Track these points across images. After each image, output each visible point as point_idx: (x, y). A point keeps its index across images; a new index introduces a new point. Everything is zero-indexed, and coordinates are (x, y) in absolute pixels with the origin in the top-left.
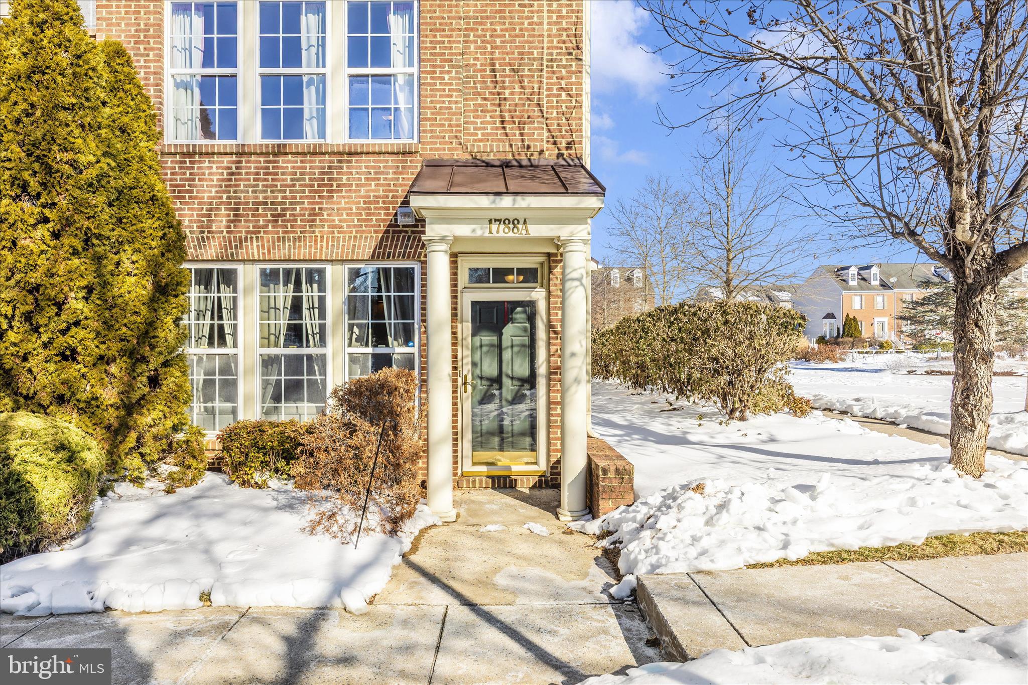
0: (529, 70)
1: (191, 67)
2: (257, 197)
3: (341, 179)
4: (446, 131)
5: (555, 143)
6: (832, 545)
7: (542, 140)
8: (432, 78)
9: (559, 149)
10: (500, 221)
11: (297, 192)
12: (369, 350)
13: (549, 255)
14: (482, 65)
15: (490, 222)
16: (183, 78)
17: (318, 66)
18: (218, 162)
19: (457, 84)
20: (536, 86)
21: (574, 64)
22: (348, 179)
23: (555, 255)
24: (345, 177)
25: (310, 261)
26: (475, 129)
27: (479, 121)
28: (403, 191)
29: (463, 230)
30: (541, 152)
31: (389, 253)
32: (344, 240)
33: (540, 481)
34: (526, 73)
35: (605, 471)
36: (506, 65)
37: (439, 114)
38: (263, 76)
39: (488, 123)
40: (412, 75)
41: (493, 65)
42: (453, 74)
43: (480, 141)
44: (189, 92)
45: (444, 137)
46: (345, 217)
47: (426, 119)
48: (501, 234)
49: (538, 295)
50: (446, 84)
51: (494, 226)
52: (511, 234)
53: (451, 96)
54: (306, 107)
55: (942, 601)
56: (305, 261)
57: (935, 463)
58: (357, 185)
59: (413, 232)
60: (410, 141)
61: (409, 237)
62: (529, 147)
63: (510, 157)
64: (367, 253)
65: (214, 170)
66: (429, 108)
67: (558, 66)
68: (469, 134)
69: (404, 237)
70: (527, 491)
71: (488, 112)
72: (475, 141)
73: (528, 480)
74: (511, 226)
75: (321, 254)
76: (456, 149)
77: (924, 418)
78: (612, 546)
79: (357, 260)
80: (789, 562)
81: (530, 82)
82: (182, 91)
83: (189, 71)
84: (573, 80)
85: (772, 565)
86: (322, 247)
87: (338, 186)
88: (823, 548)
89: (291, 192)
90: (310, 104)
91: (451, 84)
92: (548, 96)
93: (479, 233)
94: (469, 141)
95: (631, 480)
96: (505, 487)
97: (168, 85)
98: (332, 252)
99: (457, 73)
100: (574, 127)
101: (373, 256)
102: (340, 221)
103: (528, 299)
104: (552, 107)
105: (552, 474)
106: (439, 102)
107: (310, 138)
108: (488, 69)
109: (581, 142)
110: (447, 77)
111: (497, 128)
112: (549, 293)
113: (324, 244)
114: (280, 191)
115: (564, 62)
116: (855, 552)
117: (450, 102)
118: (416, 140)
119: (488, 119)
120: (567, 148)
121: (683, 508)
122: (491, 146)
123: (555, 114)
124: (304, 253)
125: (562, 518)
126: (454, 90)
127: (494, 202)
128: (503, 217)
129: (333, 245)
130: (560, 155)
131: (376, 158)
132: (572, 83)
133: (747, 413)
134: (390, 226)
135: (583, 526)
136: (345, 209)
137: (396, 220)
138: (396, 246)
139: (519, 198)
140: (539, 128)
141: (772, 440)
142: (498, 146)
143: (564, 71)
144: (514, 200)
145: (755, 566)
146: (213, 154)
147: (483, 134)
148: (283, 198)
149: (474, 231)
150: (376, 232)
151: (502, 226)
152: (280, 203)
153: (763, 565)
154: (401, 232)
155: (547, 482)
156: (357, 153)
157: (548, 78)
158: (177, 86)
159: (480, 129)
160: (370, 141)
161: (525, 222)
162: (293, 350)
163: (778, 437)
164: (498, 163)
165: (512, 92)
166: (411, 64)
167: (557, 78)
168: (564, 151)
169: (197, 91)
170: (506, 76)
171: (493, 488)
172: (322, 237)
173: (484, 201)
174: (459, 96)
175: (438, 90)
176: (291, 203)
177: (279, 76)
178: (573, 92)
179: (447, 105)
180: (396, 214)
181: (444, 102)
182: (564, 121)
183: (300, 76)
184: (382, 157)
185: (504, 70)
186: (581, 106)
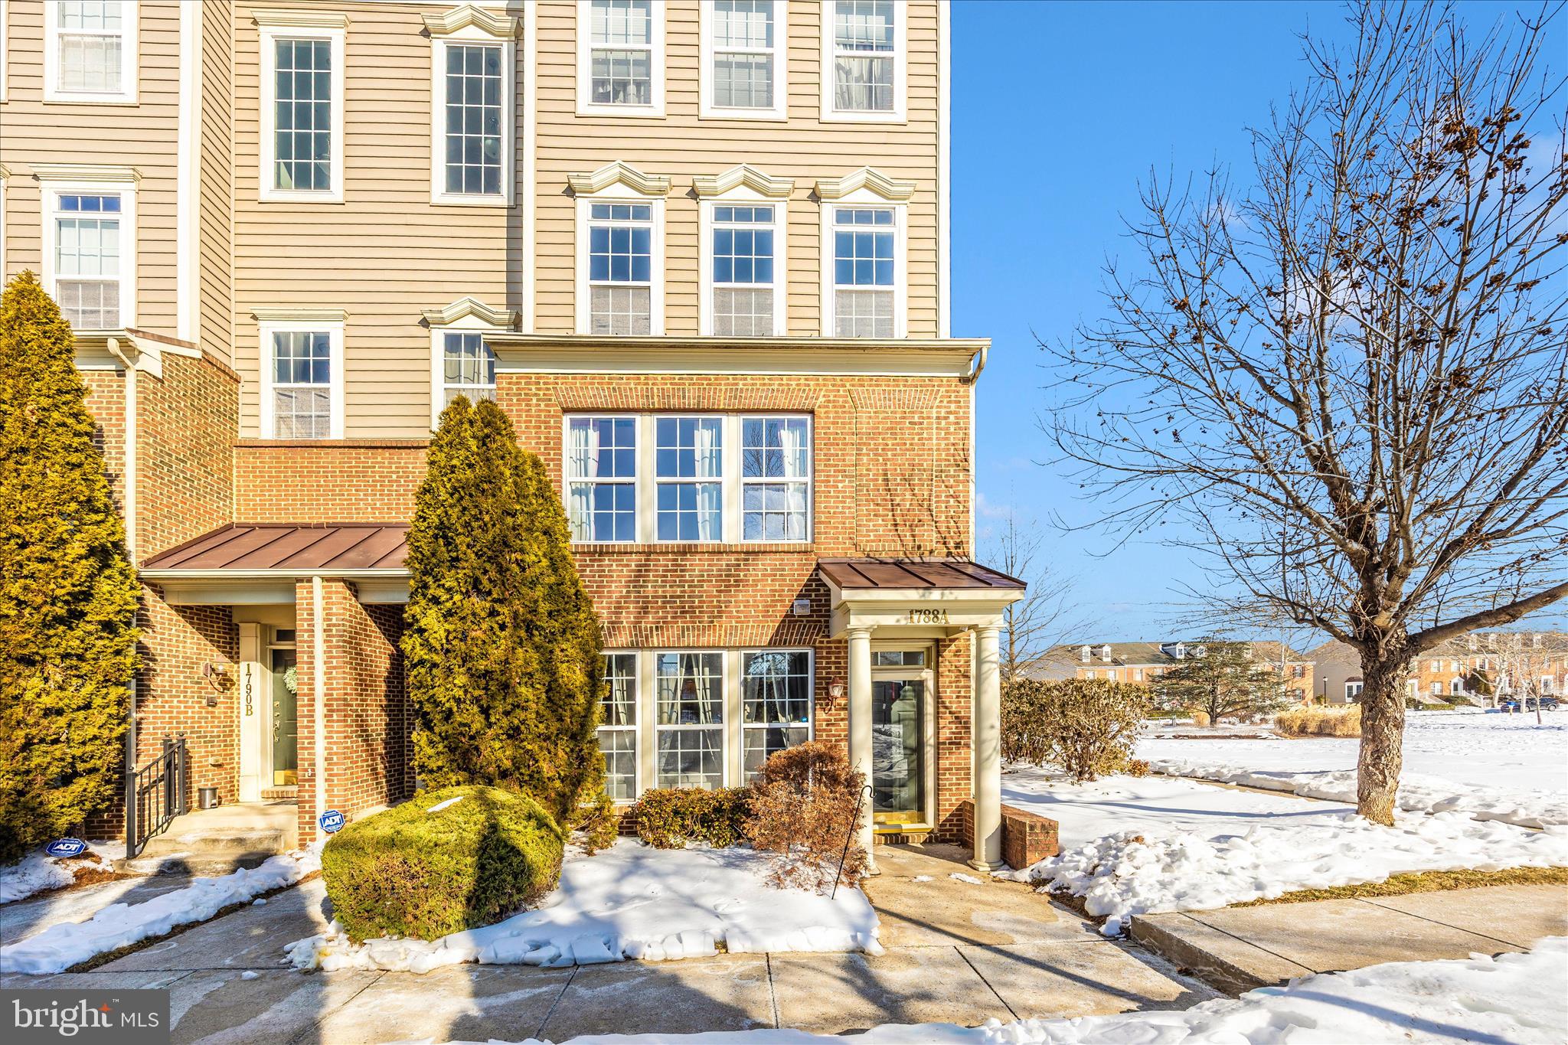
0: (920, 480)
1: (586, 475)
2: (656, 592)
3: (739, 575)
4: (840, 533)
5: (945, 543)
6: (1303, 885)
7: (931, 541)
8: (826, 486)
9: (948, 548)
10: (920, 611)
11: (695, 586)
12: (766, 725)
13: (937, 641)
14: (874, 475)
15: (911, 612)
16: (578, 486)
17: (711, 475)
18: (617, 560)
19: (850, 492)
20: (926, 493)
21: (961, 474)
22: (745, 575)
23: (944, 640)
24: (742, 574)
25: (709, 647)
26: (867, 531)
27: (871, 524)
28: (798, 585)
29: (889, 620)
30: (931, 552)
31: (785, 640)
32: (742, 629)
33: (930, 837)
34: (916, 482)
35: (1032, 828)
36: (897, 475)
37: (832, 518)
38: (659, 484)
39: (880, 525)
40: (806, 484)
41: (886, 475)
42: (847, 483)
43: (873, 541)
44: (584, 498)
45: (838, 538)
46: (742, 608)
47: (821, 523)
48: (922, 623)
49: (928, 675)
50: (839, 492)
51: (916, 617)
52: (931, 623)
53: (845, 502)
54: (699, 511)
55: (1454, 931)
56: (703, 647)
57: (1342, 814)
58: (754, 580)
59: (808, 621)
60: (804, 541)
61: (805, 626)
62: (919, 547)
63: (901, 555)
64: (766, 640)
65: (614, 567)
66: (823, 513)
67: (946, 476)
68: (862, 536)
69: (800, 626)
70: (919, 845)
71: (880, 516)
72: (868, 541)
73: (919, 836)
74: (932, 616)
75: (719, 641)
76: (849, 549)
77: (1255, 776)
78: (1058, 892)
79: (754, 646)
80: (1267, 901)
81: (920, 490)
82: (577, 497)
83: (584, 479)
84: (961, 488)
85: (1253, 904)
86: (720, 635)
87: (735, 581)
88: (1294, 889)
89: (689, 586)
90: (703, 509)
91: (845, 492)
92: (936, 502)
93: (903, 622)
94: (862, 541)
95: (1056, 834)
96: (897, 843)
97: (566, 491)
98: (730, 640)
99: (850, 482)
100: (961, 529)
101: (770, 643)
102: (737, 612)
103: (918, 679)
104: (941, 512)
105: (940, 830)
106: (833, 507)
107: (705, 539)
108: (880, 478)
109: (968, 542)
110: (840, 485)
111: (890, 531)
112: (937, 675)
113: (723, 633)
114: (679, 586)
115: (952, 473)
116: (1326, 891)
117: (843, 507)
118: (809, 540)
119: (880, 522)
120: (956, 548)
121: (1134, 857)
122: (884, 546)
123: (943, 518)
124: (704, 640)
125: (981, 869)
126: (847, 497)
127: (924, 595)
128: (924, 608)
129: (731, 634)
130: (949, 554)
131: (773, 556)
132: (959, 491)
133: (1096, 775)
134: (786, 616)
135: (1011, 876)
136: (742, 601)
137: (792, 611)
138: (792, 634)
139: (947, 592)
140: (928, 531)
141: (1138, 798)
142: (890, 546)
143: (952, 480)
144: (942, 594)
145: (1237, 905)
146: (613, 553)
147: (875, 536)
148: (681, 592)
149: (898, 621)
150: (772, 621)
151: (923, 616)
152: (679, 597)
153: (1245, 904)
154: (797, 621)
155: (936, 837)
156: (754, 552)
157: (937, 486)
158: (573, 493)
159: (872, 531)
160: (765, 542)
161: (944, 613)
162: (690, 726)
163: (1141, 794)
164: (891, 561)
165: (905, 499)
166: (804, 473)
167: (946, 487)
168: (953, 551)
169: (592, 497)
170: (898, 485)
171: (886, 844)
172: (721, 626)
173: (913, 595)
174: (852, 502)
175: (832, 497)
176: (689, 597)
177: (675, 484)
178: (961, 499)
179: (840, 510)
180: (792, 606)
181: (837, 507)
182: (952, 524)
183: (694, 484)
184: (778, 556)
185: (895, 480)
186: (968, 512)
